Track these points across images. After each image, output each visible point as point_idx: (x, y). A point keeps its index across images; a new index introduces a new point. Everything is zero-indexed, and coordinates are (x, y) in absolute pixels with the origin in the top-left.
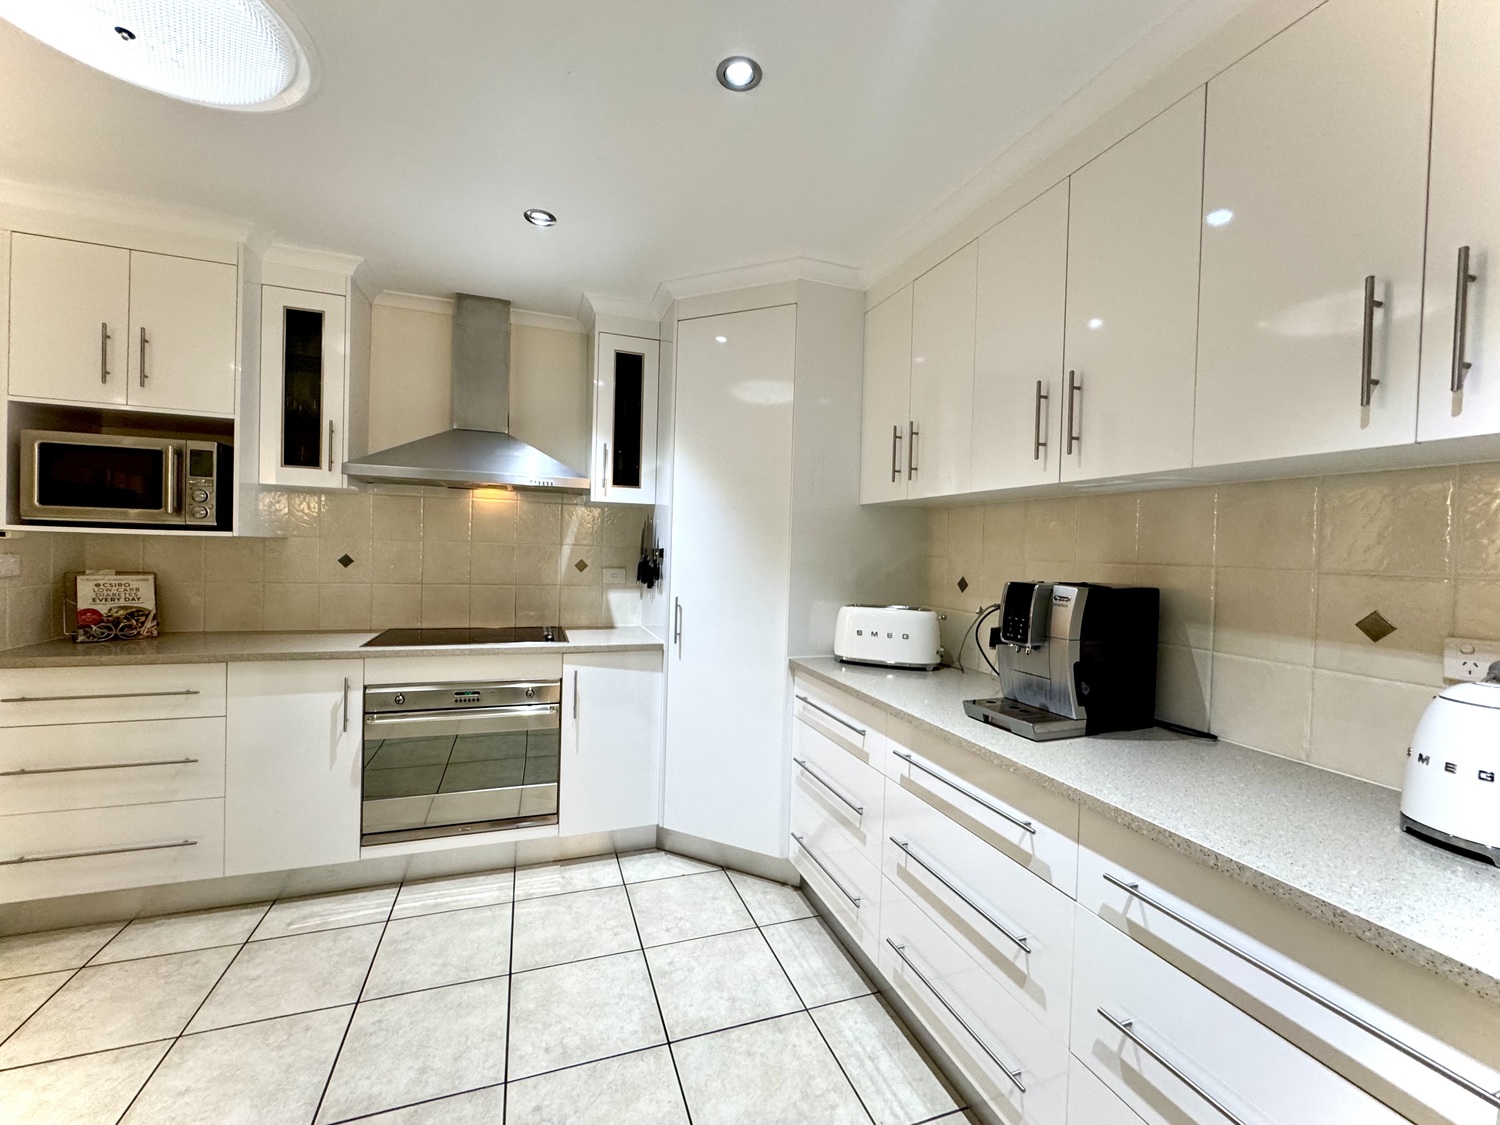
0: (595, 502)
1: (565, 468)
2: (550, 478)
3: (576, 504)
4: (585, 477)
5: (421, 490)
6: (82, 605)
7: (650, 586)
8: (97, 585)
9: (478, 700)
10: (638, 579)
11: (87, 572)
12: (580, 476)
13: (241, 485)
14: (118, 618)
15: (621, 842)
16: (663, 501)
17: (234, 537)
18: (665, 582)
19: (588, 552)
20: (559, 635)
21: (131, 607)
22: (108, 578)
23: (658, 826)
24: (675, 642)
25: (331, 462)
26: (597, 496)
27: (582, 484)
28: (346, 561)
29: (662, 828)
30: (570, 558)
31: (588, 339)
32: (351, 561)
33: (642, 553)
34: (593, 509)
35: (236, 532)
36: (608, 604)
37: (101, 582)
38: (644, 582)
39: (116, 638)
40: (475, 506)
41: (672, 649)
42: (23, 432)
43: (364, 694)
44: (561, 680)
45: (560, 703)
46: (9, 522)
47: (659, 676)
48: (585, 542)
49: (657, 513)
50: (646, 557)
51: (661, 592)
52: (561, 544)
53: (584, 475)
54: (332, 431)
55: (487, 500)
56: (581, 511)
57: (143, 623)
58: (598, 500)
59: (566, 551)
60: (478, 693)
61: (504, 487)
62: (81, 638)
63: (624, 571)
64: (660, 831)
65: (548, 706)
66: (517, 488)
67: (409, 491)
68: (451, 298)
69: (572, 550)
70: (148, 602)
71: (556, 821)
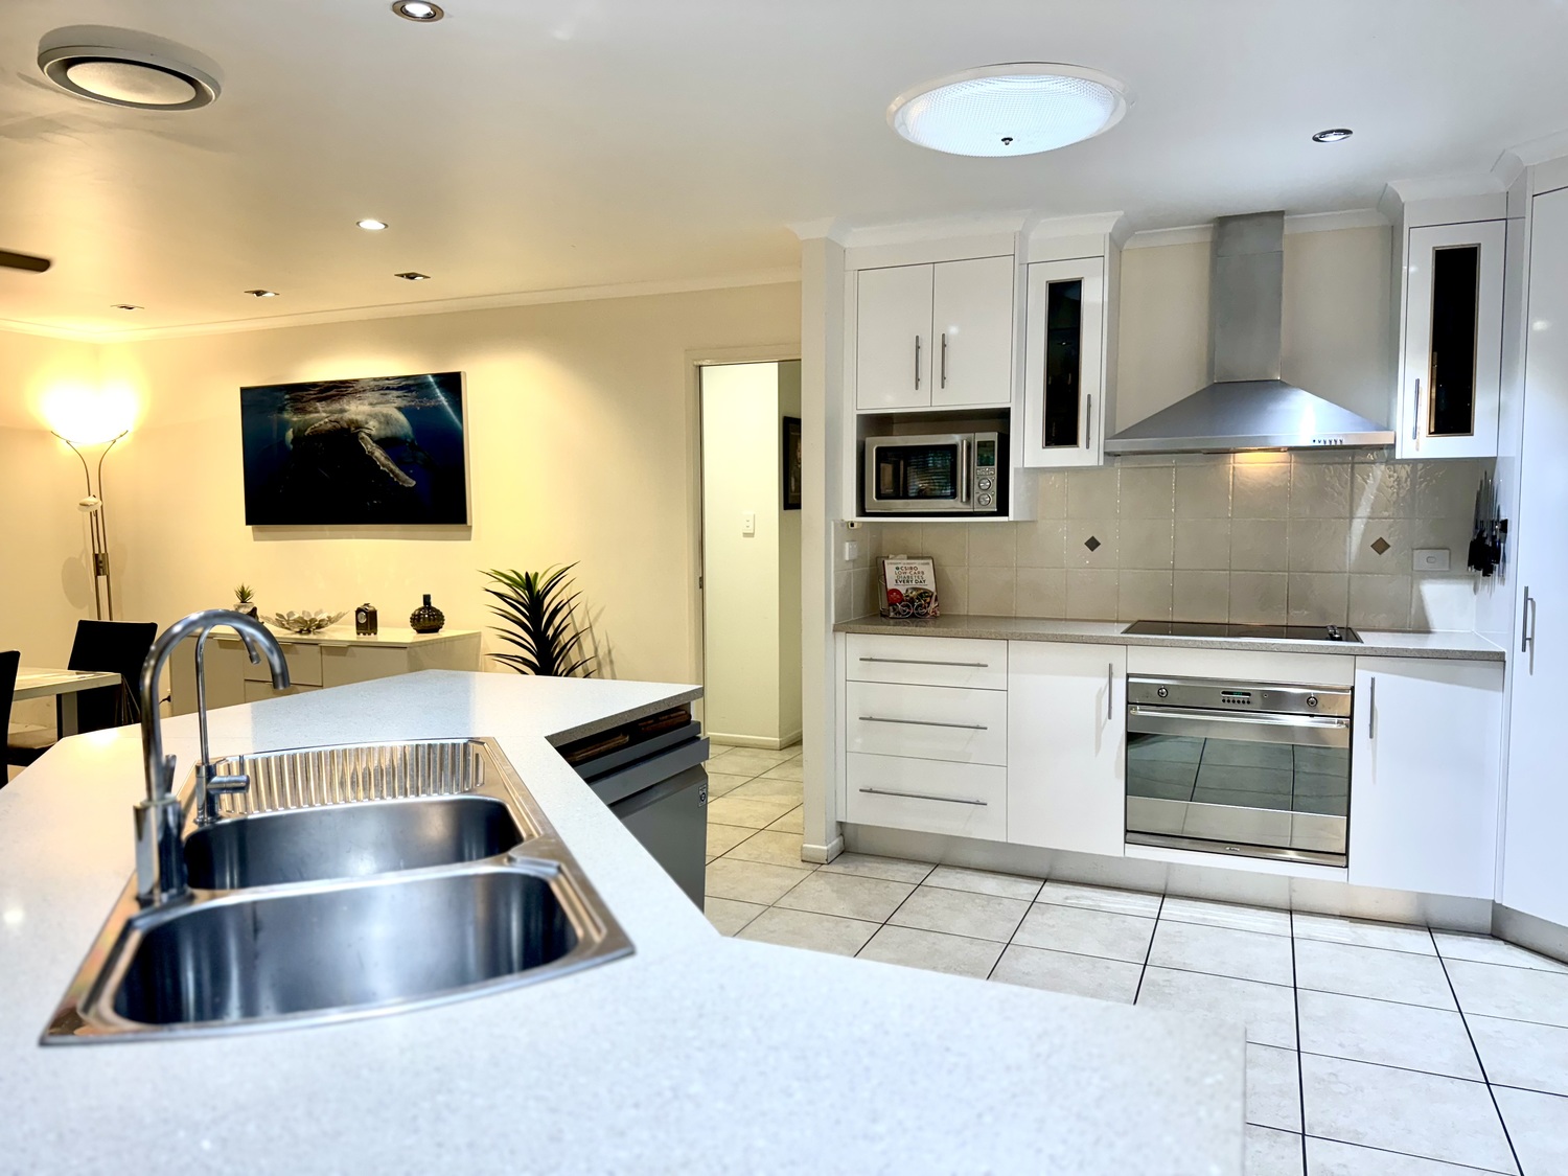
0: (1402, 459)
1: (1358, 418)
2: (1339, 435)
3: (1373, 463)
4: (1388, 428)
5: (1174, 459)
6: (890, 587)
7: (1488, 572)
8: (897, 568)
9: (1248, 702)
10: (1469, 565)
11: (891, 556)
12: (1380, 428)
13: (1016, 469)
14: (912, 598)
15: (1437, 915)
16: (1507, 451)
17: (1009, 522)
18: (1510, 567)
19: (1390, 527)
20: (1349, 634)
21: (920, 589)
22: (904, 562)
23: (1494, 901)
24: (1524, 650)
25: (1088, 438)
26: (1404, 451)
27: (1384, 438)
28: (1093, 544)
29: (1501, 905)
30: (1365, 534)
31: (1392, 235)
32: (1098, 544)
33: (1476, 527)
34: (1398, 467)
35: (1011, 517)
36: (1421, 600)
37: (900, 566)
38: (1477, 568)
39: (913, 616)
40: (1237, 472)
41: (1518, 660)
42: (868, 440)
43: (1127, 683)
44: (1353, 689)
45: (1351, 717)
46: (857, 516)
47: (1497, 697)
48: (1386, 514)
49: (1500, 467)
50: (1482, 532)
51: (1503, 580)
52: (1351, 518)
53: (1387, 427)
54: (1089, 406)
55: (1252, 466)
56: (1379, 471)
57: (929, 603)
58: (1405, 457)
59: (1358, 526)
60: (1249, 694)
61: (1278, 450)
62: (892, 614)
63: (1447, 551)
64: (1498, 911)
65: (1336, 719)
66: (1291, 449)
67: (1158, 460)
68: (1209, 222)
69: (1366, 525)
70: (931, 586)
71: (1344, 864)
